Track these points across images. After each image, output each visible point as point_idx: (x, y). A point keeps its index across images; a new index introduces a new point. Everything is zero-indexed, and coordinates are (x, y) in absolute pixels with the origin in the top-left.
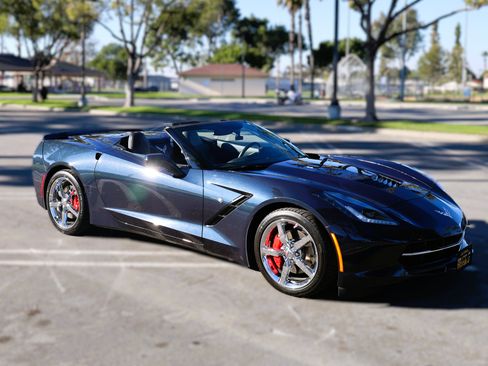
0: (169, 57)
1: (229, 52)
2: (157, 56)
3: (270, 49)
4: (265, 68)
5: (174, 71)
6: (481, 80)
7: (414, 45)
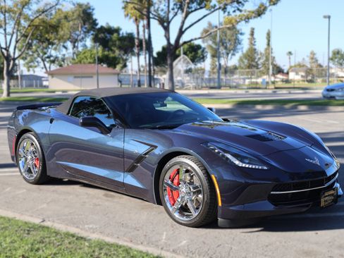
0: (39, 59)
1: (88, 54)
2: (29, 59)
3: (123, 52)
4: (118, 67)
5: (44, 70)
6: (288, 73)
7: (235, 47)
